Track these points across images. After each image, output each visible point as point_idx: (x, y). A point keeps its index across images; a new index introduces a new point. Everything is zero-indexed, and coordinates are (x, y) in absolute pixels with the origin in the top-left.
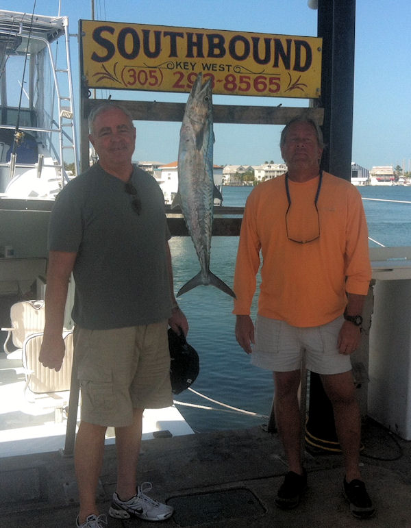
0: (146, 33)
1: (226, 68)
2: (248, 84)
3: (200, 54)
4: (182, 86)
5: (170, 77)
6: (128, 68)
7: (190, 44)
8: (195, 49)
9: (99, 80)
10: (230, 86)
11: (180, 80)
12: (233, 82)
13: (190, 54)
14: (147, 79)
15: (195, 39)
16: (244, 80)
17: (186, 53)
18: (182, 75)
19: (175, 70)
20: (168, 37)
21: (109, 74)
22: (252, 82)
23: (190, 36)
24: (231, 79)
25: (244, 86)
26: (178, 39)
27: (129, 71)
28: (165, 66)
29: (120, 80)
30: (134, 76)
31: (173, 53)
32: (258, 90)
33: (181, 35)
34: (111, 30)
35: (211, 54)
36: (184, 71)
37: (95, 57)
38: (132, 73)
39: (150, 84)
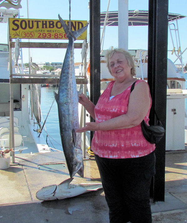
0: (29, 21)
1: (55, 31)
2: (62, 36)
3: (46, 27)
4: (41, 37)
5: (37, 35)
6: (23, 32)
7: (43, 24)
8: (45, 26)
9: (14, 36)
10: (56, 37)
11: (40, 35)
12: (57, 36)
13: (43, 27)
14: (29, 35)
15: (44, 23)
16: (61, 35)
17: (42, 27)
18: (40, 34)
19: (38, 32)
20: (36, 22)
21: (17, 34)
22: (63, 35)
23: (43, 22)
24: (56, 34)
25: (61, 37)
26: (39, 23)
27: (24, 33)
28: (35, 31)
29: (21, 36)
30: (25, 35)
31: (38, 27)
32: (65, 37)
33: (40, 21)
34: (18, 21)
35: (50, 27)
36: (41, 33)
37: (13, 29)
38: (25, 34)
39: (30, 37)
